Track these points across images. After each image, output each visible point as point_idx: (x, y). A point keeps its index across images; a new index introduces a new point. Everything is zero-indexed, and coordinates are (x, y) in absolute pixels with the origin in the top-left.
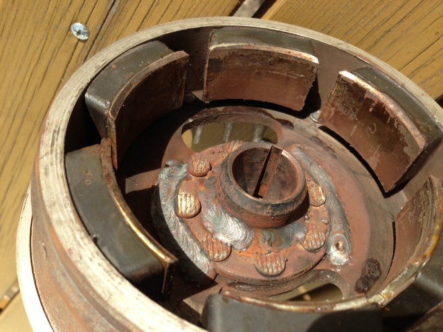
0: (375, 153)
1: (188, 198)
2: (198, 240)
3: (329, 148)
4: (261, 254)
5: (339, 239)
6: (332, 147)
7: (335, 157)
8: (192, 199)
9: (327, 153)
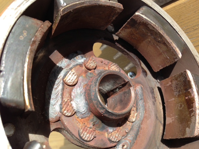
0: (173, 118)
1: (74, 75)
2: (63, 98)
3: (155, 98)
4: (86, 126)
5: (126, 143)
6: (156, 99)
7: (154, 104)
8: (76, 77)
9: (152, 100)
